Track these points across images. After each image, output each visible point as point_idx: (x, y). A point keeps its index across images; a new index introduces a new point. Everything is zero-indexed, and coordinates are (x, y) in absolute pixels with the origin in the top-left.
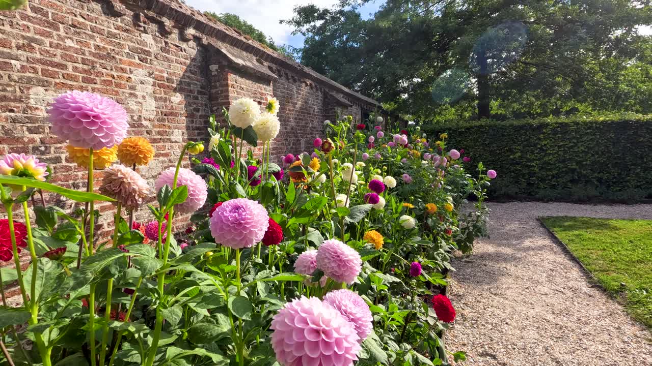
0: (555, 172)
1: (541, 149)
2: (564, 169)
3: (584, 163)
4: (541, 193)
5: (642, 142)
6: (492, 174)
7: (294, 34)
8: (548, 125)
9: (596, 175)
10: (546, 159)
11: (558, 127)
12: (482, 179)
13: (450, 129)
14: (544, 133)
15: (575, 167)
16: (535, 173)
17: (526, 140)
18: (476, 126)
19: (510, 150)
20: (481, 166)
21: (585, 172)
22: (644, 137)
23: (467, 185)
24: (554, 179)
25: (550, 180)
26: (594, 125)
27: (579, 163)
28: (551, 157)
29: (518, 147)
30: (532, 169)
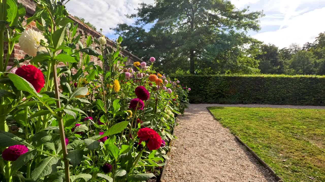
0: (214, 94)
1: (210, 85)
2: (217, 93)
3: (223, 90)
4: (209, 101)
5: (239, 84)
6: (189, 89)
7: (115, 35)
8: (211, 77)
9: (227, 95)
10: (211, 89)
11: (215, 78)
12: (187, 91)
13: (179, 77)
14: (210, 80)
15: (220, 92)
16: (208, 94)
17: (205, 82)
18: (188, 77)
19: (200, 85)
20: (187, 87)
21: (223, 94)
22: (240, 82)
23: (182, 93)
24: (214, 96)
25: (213, 96)
26: (226, 78)
27: (221, 90)
28: (213, 88)
29: (202, 85)
30: (207, 92)
